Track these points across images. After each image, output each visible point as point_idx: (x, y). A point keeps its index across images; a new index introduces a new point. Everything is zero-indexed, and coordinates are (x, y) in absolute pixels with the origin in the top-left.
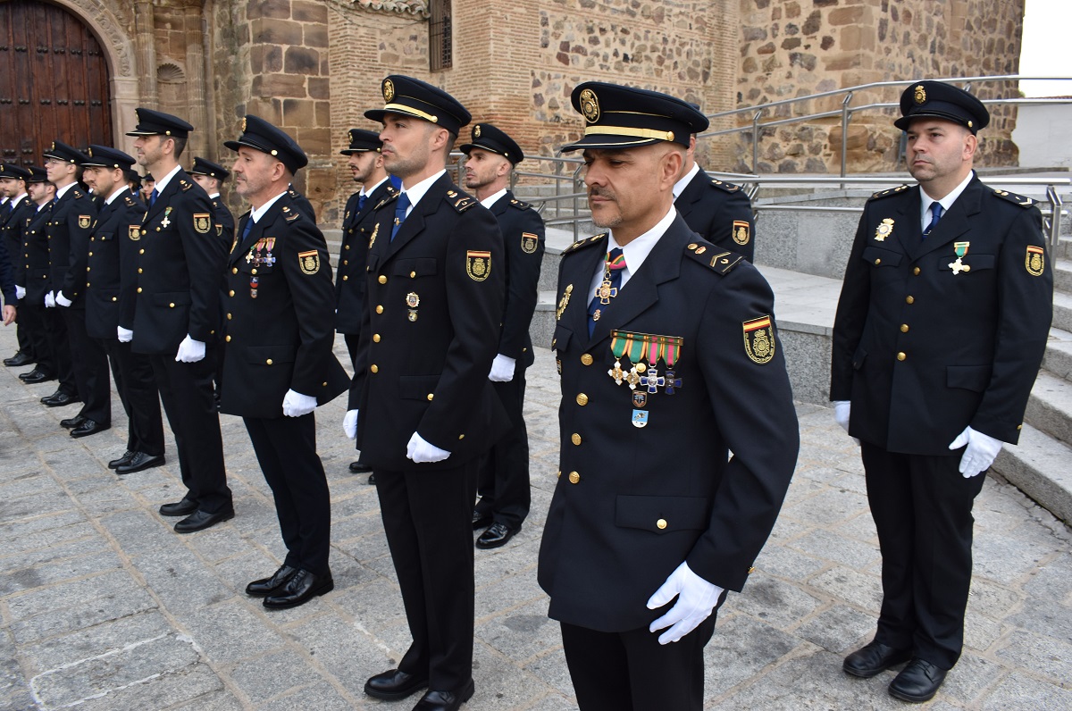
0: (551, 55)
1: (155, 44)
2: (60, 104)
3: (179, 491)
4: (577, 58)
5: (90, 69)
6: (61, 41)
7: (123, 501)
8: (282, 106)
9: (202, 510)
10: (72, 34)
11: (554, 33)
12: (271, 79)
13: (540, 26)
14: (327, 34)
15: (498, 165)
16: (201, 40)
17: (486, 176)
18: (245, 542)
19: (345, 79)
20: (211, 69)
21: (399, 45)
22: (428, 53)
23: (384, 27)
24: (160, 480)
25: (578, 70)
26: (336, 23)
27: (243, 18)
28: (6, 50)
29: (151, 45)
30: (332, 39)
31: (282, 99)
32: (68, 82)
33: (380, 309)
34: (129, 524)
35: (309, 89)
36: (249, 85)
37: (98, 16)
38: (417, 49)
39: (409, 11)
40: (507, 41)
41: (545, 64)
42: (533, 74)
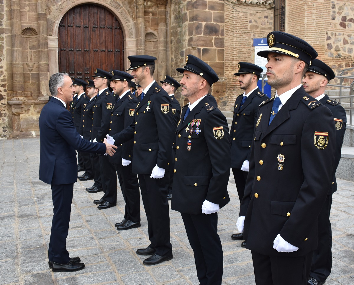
0: (337, 23)
1: (144, 23)
2: (102, 51)
3: (146, 243)
4: (350, 24)
5: (116, 35)
6: (103, 23)
7: (120, 245)
8: (202, 51)
9: (157, 254)
10: (109, 20)
11: (339, 12)
12: (197, 39)
13: (331, 9)
14: (224, 16)
15: (321, 80)
16: (165, 21)
17: (314, 87)
18: (177, 273)
19: (232, 38)
20: (169, 34)
21: (258, 21)
22: (273, 24)
23: (252, 12)
24: (138, 235)
25: (351, 31)
26: (228, 11)
27: (185, 10)
28: (80, 27)
29: (143, 24)
30: (226, 19)
31: (202, 48)
32: (106, 41)
33: (261, 162)
34: (121, 257)
35: (215, 43)
36: (187, 42)
37: (120, 11)
38: (268, 22)
39: (264, 4)
40: (314, 17)
41: (334, 28)
42: (327, 33)
